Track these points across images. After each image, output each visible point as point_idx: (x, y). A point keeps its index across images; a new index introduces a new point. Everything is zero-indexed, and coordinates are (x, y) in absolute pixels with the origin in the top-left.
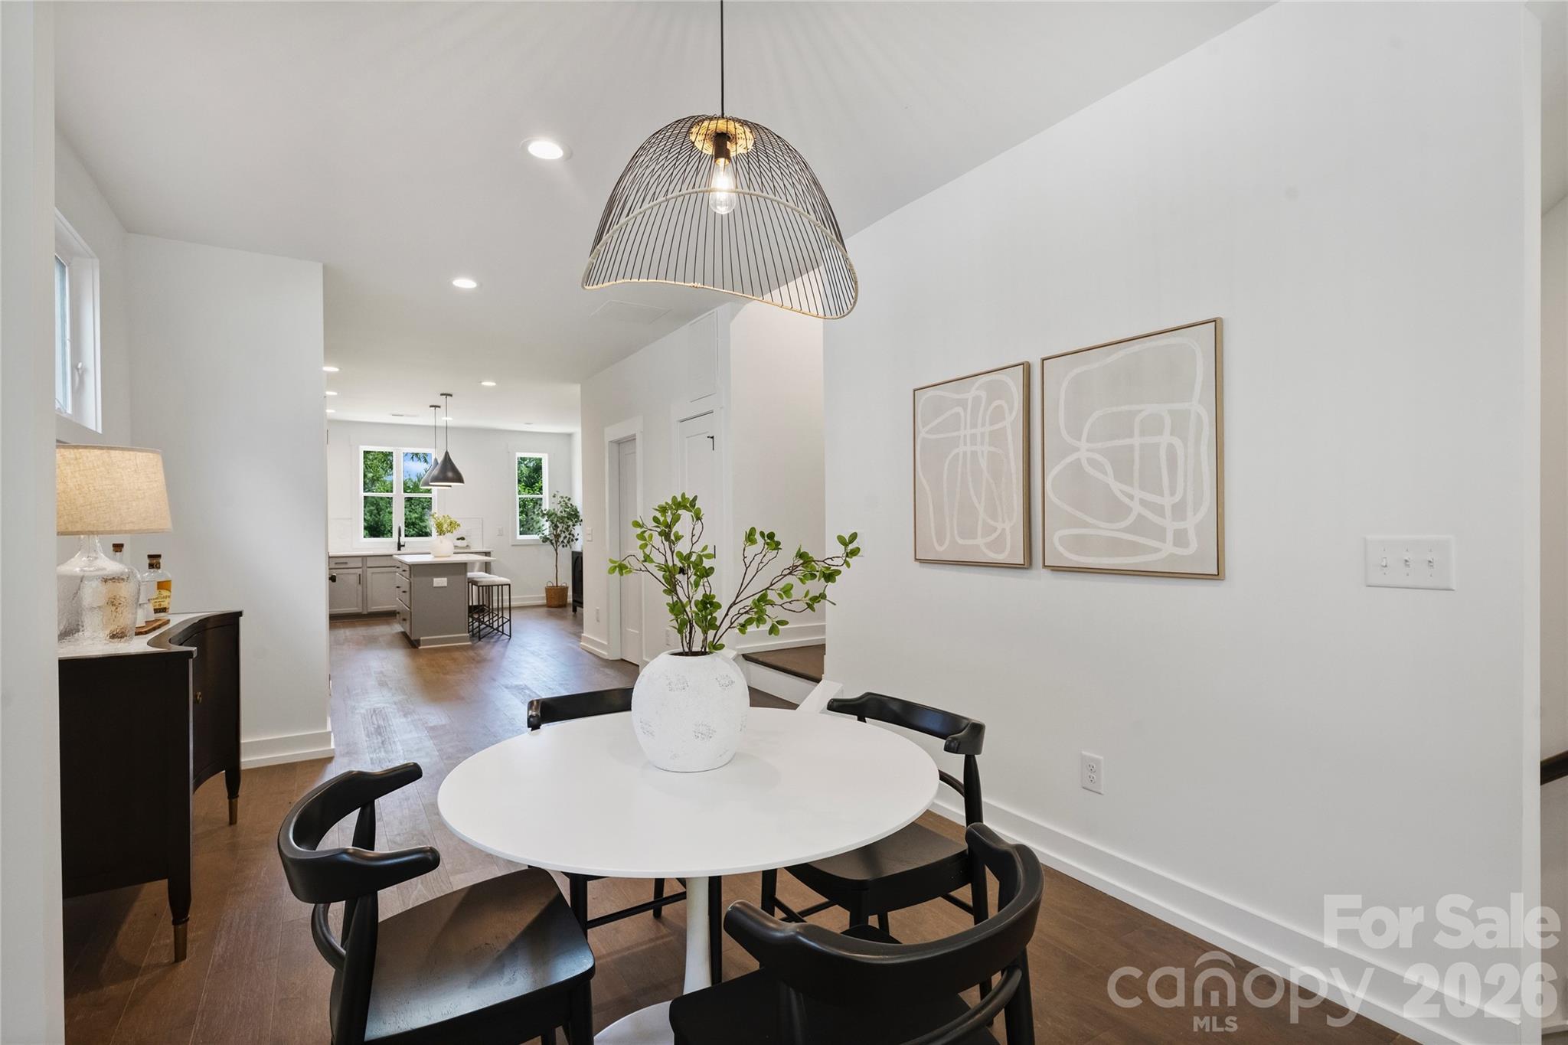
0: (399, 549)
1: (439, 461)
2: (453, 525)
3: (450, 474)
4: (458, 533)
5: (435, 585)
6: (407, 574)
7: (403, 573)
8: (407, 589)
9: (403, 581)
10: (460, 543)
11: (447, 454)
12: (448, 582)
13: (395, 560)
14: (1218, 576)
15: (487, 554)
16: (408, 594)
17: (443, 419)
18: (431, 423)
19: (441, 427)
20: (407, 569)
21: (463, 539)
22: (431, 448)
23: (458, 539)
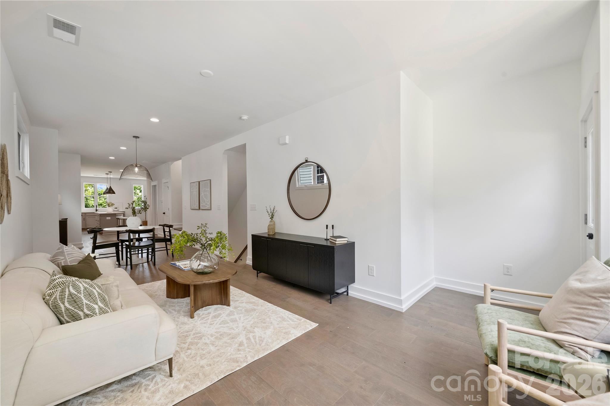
0: (96, 211)
1: (108, 188)
2: (113, 204)
3: (111, 192)
4: (114, 207)
5: (107, 219)
6: (99, 216)
7: (98, 216)
8: (99, 220)
9: (98, 218)
10: (115, 209)
11: (110, 187)
12: (111, 218)
13: (95, 213)
14: (211, 210)
15: (124, 212)
16: (99, 222)
17: (109, 176)
18: (106, 177)
19: (109, 178)
20: (99, 215)
21: (116, 208)
22: (106, 183)
23: (115, 208)
